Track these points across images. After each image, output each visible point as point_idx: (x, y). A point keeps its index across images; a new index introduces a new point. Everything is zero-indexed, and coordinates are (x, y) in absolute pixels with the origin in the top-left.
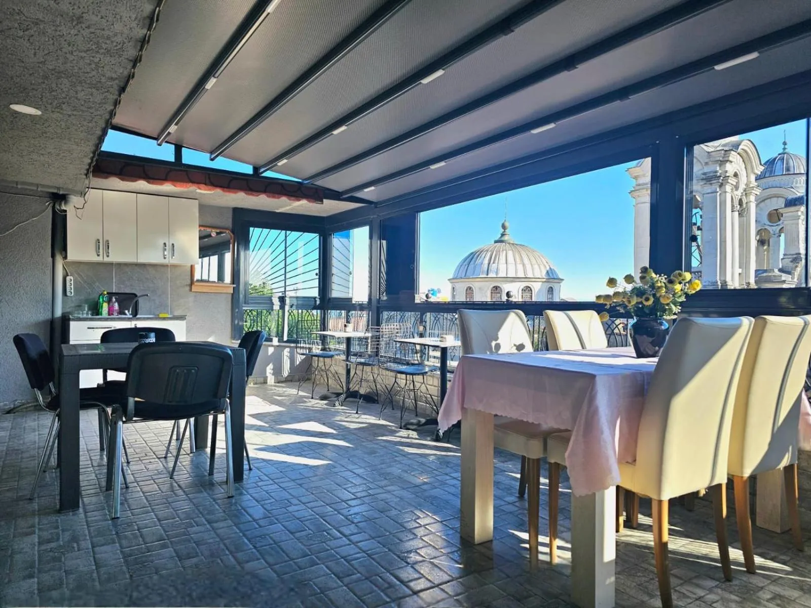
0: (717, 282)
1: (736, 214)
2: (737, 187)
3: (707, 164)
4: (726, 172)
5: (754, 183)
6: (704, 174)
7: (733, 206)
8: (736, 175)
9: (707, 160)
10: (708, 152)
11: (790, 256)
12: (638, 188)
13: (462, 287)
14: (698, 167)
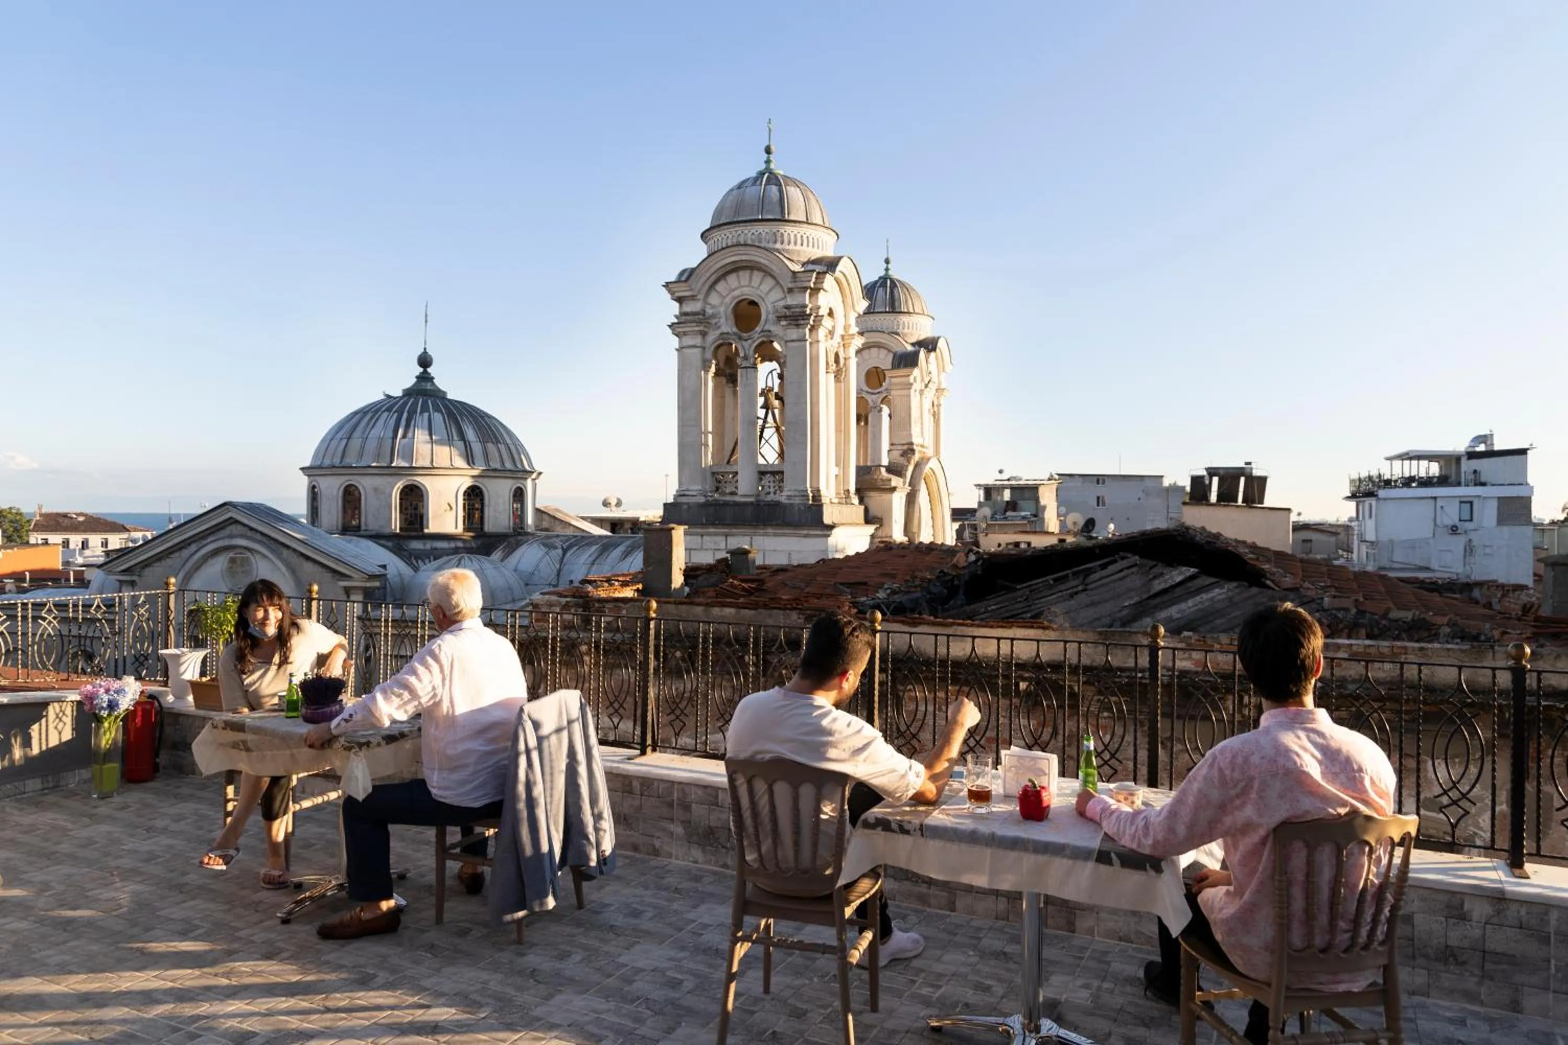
0: (806, 491)
1: (832, 376)
2: (831, 333)
3: (790, 290)
4: (819, 308)
5: (854, 329)
6: (787, 307)
7: (827, 363)
8: (831, 313)
9: (790, 285)
10: (794, 273)
11: (899, 447)
12: (683, 319)
13: (332, 487)
14: (777, 294)
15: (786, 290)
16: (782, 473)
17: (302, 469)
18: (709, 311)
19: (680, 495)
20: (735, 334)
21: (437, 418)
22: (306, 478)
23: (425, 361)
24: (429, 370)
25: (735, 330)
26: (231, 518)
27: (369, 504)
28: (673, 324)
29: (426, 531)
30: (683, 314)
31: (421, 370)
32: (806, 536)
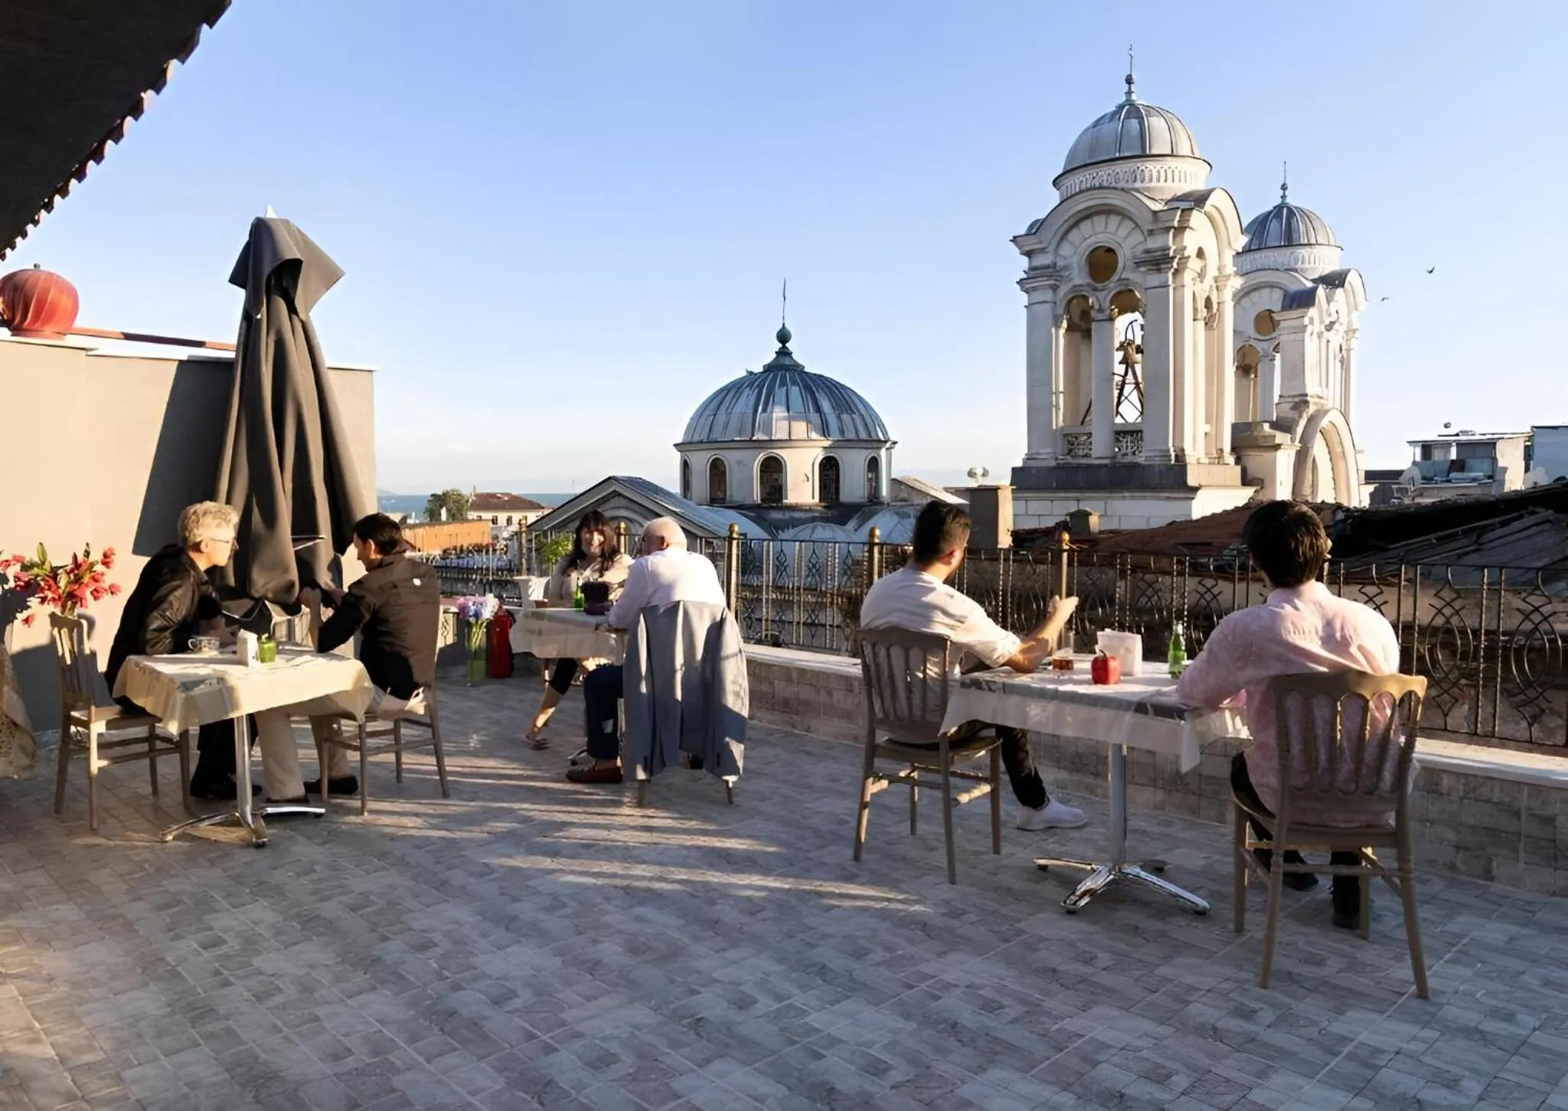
0: (1168, 451)
1: (1201, 324)
2: (1201, 275)
3: (1151, 232)
4: (1185, 248)
5: (1230, 269)
6: (1147, 251)
7: (1195, 310)
8: (1200, 254)
9: (1150, 228)
10: (1155, 213)
11: (1290, 399)
12: (1033, 273)
13: (701, 461)
14: (1138, 237)
15: (1146, 233)
16: (1141, 431)
17: (675, 445)
18: (1060, 263)
19: (1029, 458)
20: (1088, 285)
21: (795, 391)
22: (679, 454)
23: (783, 337)
24: (787, 345)
25: (1089, 280)
26: (615, 491)
27: (733, 477)
28: (1021, 280)
29: (785, 501)
30: (1032, 269)
31: (780, 345)
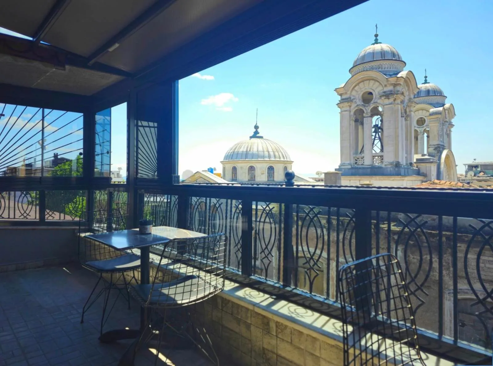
0: (393, 162)
1: (404, 119)
3: (386, 86)
4: (398, 91)
6: (384, 92)
8: (403, 93)
9: (386, 83)
10: (387, 78)
12: (342, 101)
13: (229, 167)
14: (380, 88)
15: (384, 86)
16: (383, 156)
17: (221, 162)
18: (352, 98)
20: (362, 105)
21: (260, 144)
22: (222, 165)
23: (256, 127)
24: (258, 130)
25: (362, 103)
26: (200, 176)
27: (239, 172)
28: (338, 103)
29: (256, 180)
30: (342, 99)
31: (255, 130)
32: (393, 180)
